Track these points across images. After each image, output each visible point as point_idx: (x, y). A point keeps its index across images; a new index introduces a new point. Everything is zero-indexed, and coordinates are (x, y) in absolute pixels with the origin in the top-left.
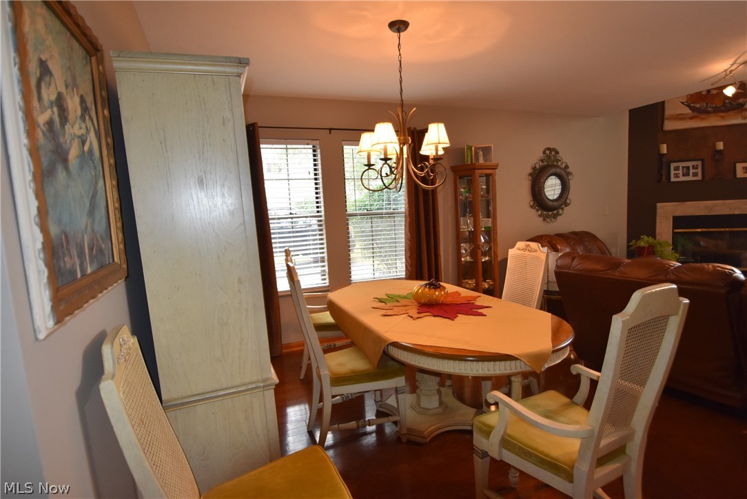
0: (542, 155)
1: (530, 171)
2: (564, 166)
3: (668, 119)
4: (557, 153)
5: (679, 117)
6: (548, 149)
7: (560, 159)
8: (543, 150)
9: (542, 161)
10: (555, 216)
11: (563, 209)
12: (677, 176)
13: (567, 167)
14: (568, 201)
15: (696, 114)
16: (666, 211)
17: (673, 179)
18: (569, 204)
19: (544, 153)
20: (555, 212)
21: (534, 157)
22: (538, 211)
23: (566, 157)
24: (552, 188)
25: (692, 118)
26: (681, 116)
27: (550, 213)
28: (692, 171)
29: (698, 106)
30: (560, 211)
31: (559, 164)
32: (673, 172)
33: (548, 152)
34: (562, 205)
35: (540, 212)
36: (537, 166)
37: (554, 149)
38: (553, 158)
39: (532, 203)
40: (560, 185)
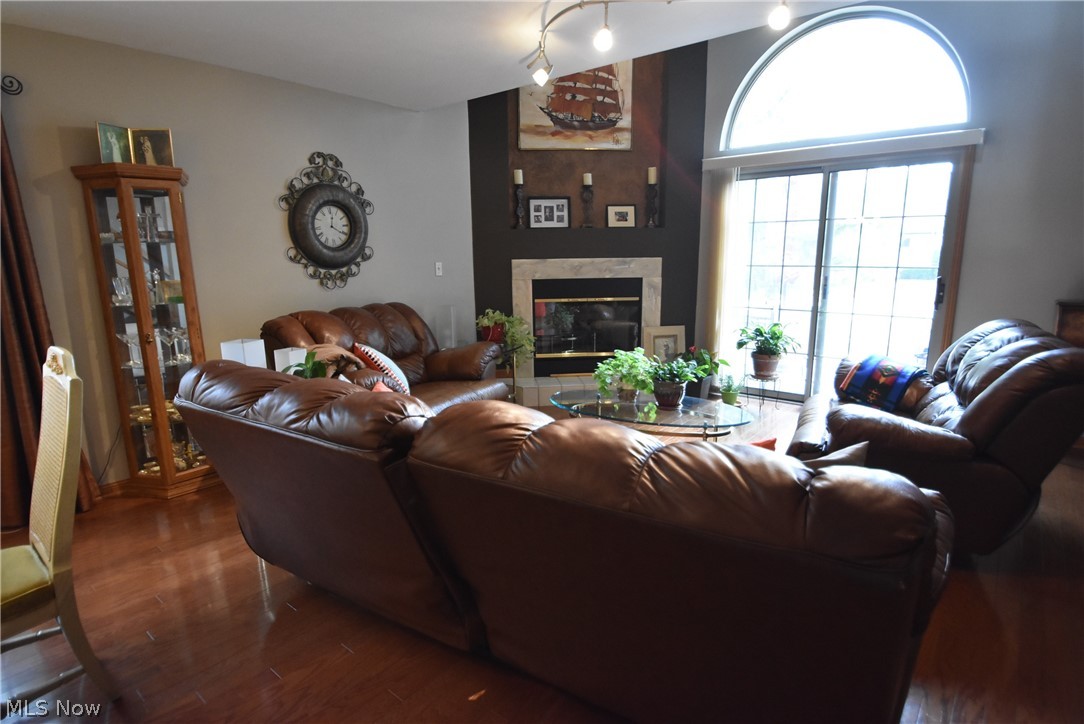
0: (307, 164)
1: (284, 192)
2: (354, 188)
3: (525, 131)
4: (338, 163)
5: (538, 131)
6: (320, 155)
7: (344, 175)
8: (308, 155)
9: (308, 175)
10: (343, 278)
11: (358, 265)
12: (538, 220)
13: (360, 191)
14: (367, 251)
15: (558, 128)
16: (525, 272)
17: (534, 225)
18: (369, 257)
19: (311, 160)
20: (344, 270)
21: (293, 167)
22: (306, 266)
23: (357, 172)
24: (330, 227)
25: (554, 134)
26: (540, 129)
27: (334, 272)
28: (556, 213)
29: (561, 116)
30: (354, 268)
31: (345, 184)
32: (533, 214)
33: (319, 160)
34: (355, 258)
35: (311, 270)
36: (298, 185)
37: (332, 157)
38: (331, 173)
39: (292, 253)
40: (345, 221)
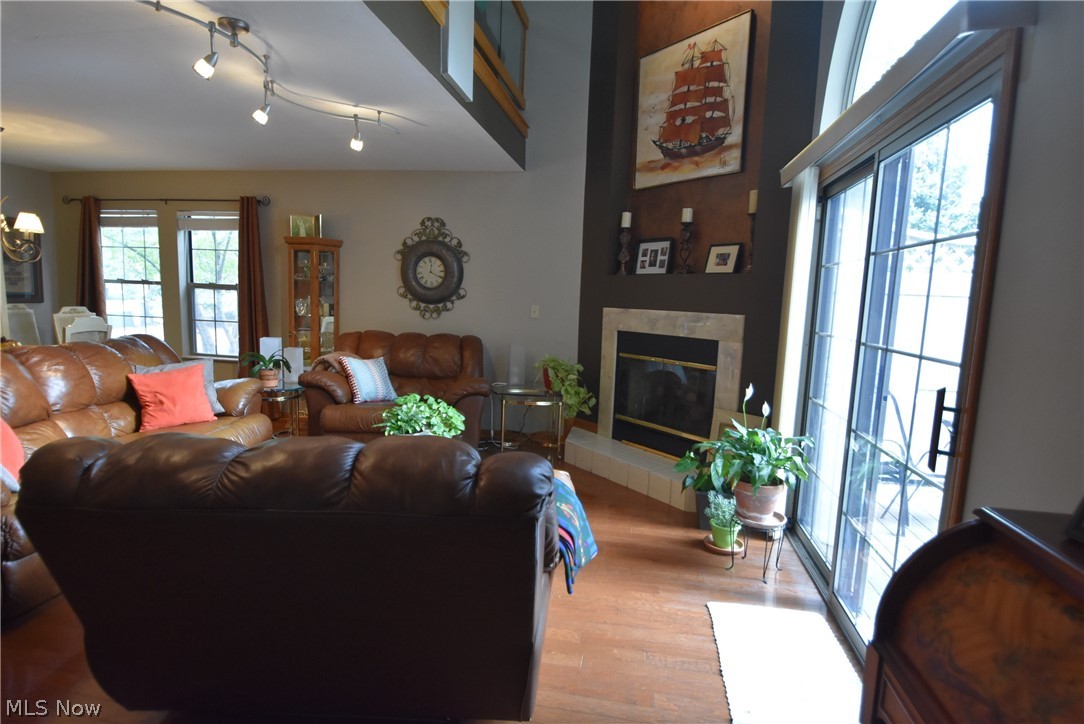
0: (419, 227)
1: (400, 247)
2: (455, 242)
3: (640, 171)
4: (443, 224)
5: (651, 167)
6: (429, 219)
7: (447, 232)
8: (420, 221)
9: (418, 235)
10: (438, 312)
11: (452, 302)
12: (643, 267)
13: (460, 244)
14: (462, 292)
15: (668, 160)
16: (617, 320)
17: (639, 271)
18: (463, 297)
19: (423, 223)
20: (441, 305)
21: (408, 228)
22: (410, 301)
23: (458, 230)
24: (430, 272)
25: (663, 168)
26: (652, 165)
27: (432, 306)
28: (660, 258)
29: (670, 146)
30: (449, 305)
31: (447, 239)
32: (640, 258)
33: (428, 223)
34: (451, 295)
35: (414, 303)
36: (409, 242)
37: (437, 220)
38: (436, 232)
39: (402, 290)
40: (442, 268)
